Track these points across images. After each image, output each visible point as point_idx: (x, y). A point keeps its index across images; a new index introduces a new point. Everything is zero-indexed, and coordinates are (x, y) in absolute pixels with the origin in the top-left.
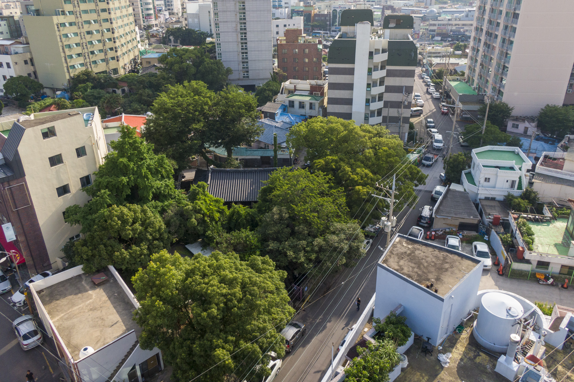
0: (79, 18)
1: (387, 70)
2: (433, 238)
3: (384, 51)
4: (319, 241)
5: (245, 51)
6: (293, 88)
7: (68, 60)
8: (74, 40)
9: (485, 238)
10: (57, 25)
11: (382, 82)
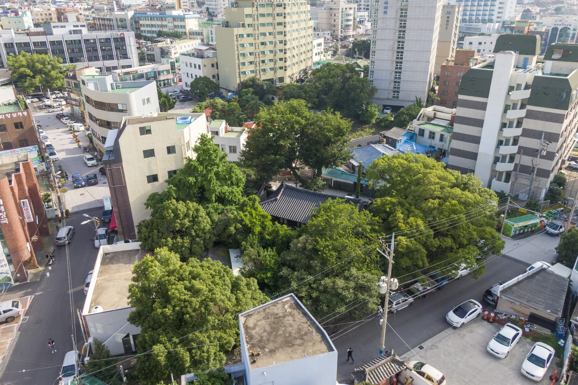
0: (256, 30)
1: (528, 110)
2: (491, 320)
3: (527, 87)
4: (327, 281)
5: (398, 70)
6: (433, 116)
7: (241, 67)
8: (249, 49)
9: (559, 343)
10: (237, 36)
11: (519, 123)
